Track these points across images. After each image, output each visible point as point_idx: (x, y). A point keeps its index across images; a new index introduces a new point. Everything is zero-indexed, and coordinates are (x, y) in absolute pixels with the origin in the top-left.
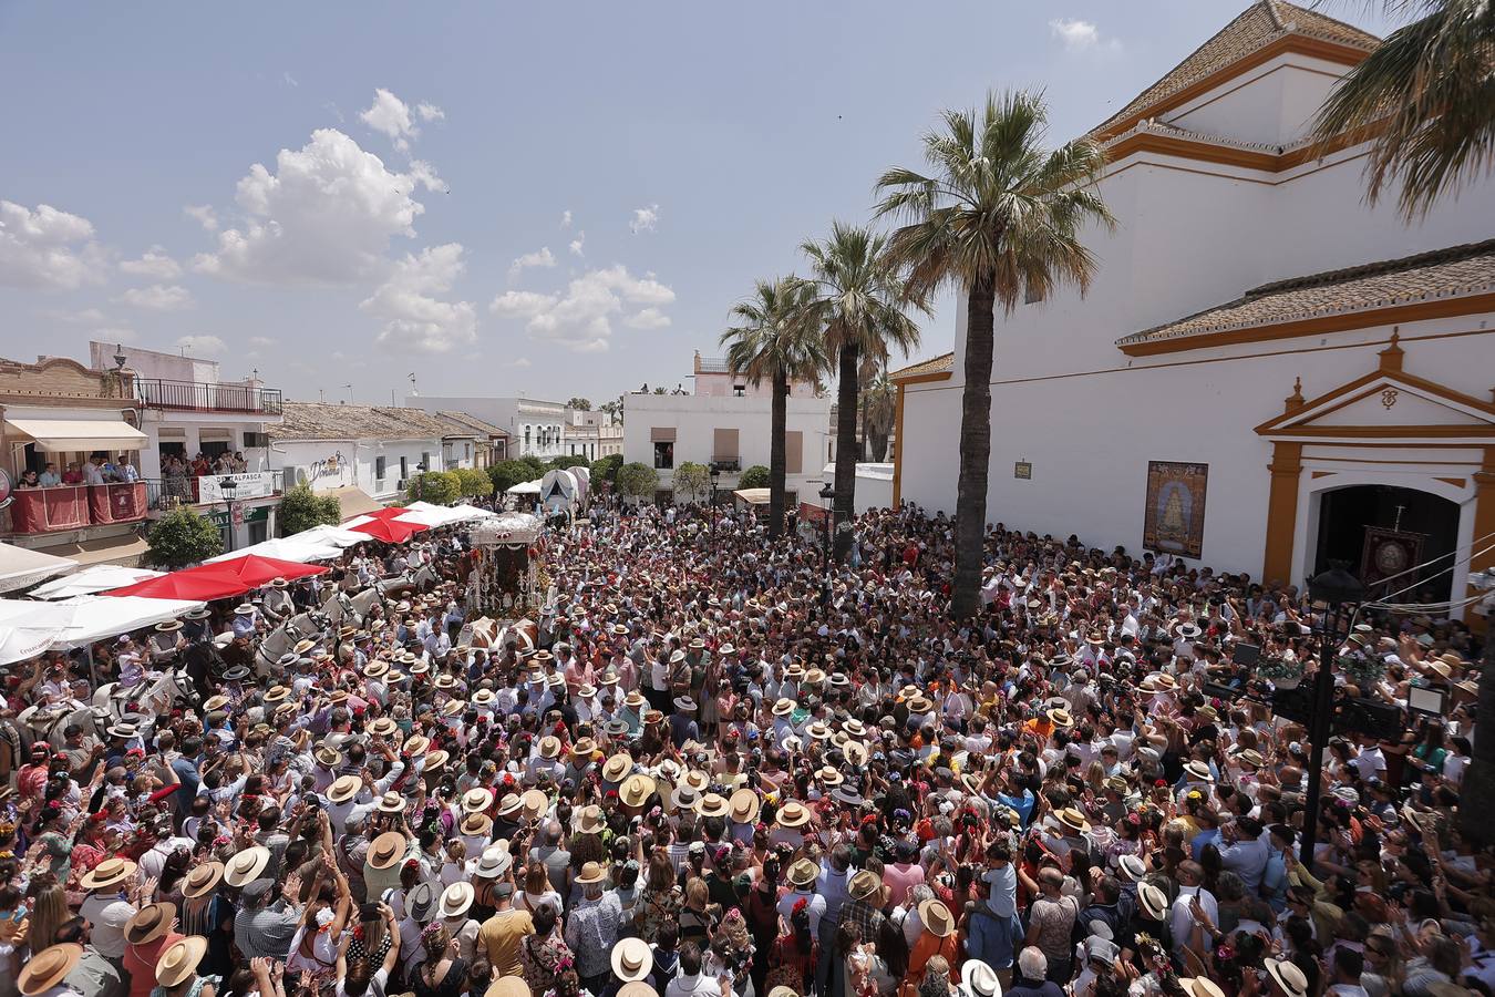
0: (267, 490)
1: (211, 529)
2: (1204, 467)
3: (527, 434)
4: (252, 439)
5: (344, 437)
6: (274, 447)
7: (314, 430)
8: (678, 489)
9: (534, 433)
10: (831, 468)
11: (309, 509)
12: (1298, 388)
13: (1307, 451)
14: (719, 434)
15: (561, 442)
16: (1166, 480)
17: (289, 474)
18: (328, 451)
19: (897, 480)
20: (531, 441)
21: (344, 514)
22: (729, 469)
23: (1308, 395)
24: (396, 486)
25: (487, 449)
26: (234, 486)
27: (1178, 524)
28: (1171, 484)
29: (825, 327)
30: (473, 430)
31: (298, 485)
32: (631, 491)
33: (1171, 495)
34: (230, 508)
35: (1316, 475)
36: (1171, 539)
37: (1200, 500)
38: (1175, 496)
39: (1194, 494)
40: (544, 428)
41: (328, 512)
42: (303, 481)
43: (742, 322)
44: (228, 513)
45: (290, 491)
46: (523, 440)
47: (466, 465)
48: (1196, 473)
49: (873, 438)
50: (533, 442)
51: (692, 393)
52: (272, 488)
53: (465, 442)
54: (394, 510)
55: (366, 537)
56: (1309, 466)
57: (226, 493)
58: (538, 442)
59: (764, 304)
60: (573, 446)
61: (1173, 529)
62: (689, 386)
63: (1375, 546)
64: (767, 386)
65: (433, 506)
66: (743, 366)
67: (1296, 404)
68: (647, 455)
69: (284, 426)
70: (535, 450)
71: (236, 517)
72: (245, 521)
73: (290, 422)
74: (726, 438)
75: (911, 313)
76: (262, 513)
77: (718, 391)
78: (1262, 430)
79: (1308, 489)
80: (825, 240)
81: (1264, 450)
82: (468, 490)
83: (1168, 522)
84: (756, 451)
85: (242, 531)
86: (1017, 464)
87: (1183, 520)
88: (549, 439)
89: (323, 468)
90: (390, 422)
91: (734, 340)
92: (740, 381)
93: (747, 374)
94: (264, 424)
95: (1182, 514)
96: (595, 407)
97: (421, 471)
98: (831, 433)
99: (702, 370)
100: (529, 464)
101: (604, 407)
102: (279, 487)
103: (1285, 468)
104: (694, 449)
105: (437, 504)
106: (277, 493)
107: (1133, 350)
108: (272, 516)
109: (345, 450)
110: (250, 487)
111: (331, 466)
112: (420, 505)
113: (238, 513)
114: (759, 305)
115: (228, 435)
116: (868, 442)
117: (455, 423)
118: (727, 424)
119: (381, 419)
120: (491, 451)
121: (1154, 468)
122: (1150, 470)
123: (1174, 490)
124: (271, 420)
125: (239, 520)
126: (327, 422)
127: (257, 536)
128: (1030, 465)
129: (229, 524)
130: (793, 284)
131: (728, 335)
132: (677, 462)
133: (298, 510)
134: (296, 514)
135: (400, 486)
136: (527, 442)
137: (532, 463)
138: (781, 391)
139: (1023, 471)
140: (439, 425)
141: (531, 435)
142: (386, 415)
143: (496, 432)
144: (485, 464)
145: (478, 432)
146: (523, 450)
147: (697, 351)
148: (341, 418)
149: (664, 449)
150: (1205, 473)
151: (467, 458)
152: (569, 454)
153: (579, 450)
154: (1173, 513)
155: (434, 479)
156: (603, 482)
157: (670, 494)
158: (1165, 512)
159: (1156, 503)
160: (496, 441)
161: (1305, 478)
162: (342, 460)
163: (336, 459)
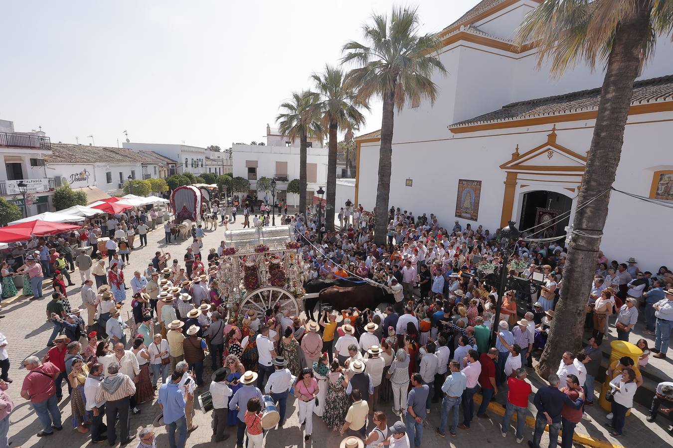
0: (45, 187)
1: (15, 209)
2: (480, 182)
3: (186, 162)
4: (34, 162)
5: (88, 161)
6: (47, 165)
7: (71, 158)
8: (259, 189)
9: (190, 162)
11: (69, 197)
12: (517, 149)
13: (519, 176)
14: (278, 164)
15: (203, 166)
16: (465, 187)
17: (57, 180)
18: (78, 169)
19: (357, 186)
20: (188, 166)
21: (89, 199)
22: (283, 180)
23: (521, 152)
24: (117, 187)
25: (166, 169)
26: (26, 186)
27: (469, 206)
28: (468, 189)
29: (323, 115)
30: (158, 160)
31: (63, 185)
32: (237, 190)
33: (467, 194)
34: (24, 197)
35: (522, 186)
36: (466, 212)
37: (478, 197)
38: (469, 194)
39: (476, 194)
40: (195, 159)
41: (80, 199)
42: (65, 184)
43: (286, 111)
44: (24, 199)
45: (58, 189)
46: (184, 165)
47: (154, 177)
48: (477, 185)
49: (351, 167)
50: (190, 166)
51: (266, 145)
52: (48, 187)
53: (155, 165)
54: (115, 199)
55: (100, 212)
56: (520, 182)
57: (21, 189)
58: (192, 167)
59: (296, 103)
60: (210, 168)
61: (467, 208)
63: (540, 216)
64: (298, 141)
65: (137, 197)
66: (287, 132)
67: (516, 156)
68: (244, 173)
69: (54, 156)
70: (190, 170)
71: (27, 202)
72: (33, 204)
73: (57, 154)
74: (282, 165)
75: (362, 110)
76: (43, 200)
77: (278, 144)
78: (503, 167)
79: (519, 192)
80: (322, 74)
81: (503, 175)
82: (156, 189)
83: (465, 205)
84: (294, 173)
85: (34, 208)
86: (407, 180)
88: (198, 165)
89: (77, 177)
90: (113, 155)
91: (282, 119)
92: (286, 139)
93: (290, 137)
94: (39, 154)
95: (471, 203)
96: (222, 151)
97: (130, 180)
99: (271, 134)
100: (187, 176)
101: (227, 150)
102: (52, 187)
103: (511, 183)
104: (266, 170)
105: (139, 196)
106: (51, 190)
107: (454, 130)
108: (50, 201)
109: (89, 168)
110: (36, 186)
112: (130, 196)
113: (29, 198)
114: (294, 103)
115: (21, 160)
116: (349, 170)
117: (149, 156)
118: (282, 159)
119: (108, 154)
120: (168, 170)
121: (461, 182)
122: (459, 183)
123: (469, 192)
124: (45, 152)
125: (30, 202)
126: (78, 154)
127: (42, 210)
128: (412, 180)
129: (25, 205)
130: (309, 94)
131: (279, 118)
132: (259, 176)
133: (63, 198)
134: (62, 200)
135: (120, 187)
136: (186, 166)
137: (190, 176)
138: (305, 145)
139: (409, 183)
140: (140, 157)
141: (188, 163)
142: (111, 151)
143: (170, 162)
144: (165, 176)
145: (161, 161)
146: (184, 170)
147: (268, 124)
148: (87, 152)
149: (252, 171)
150: (480, 185)
151: (155, 173)
152: (208, 172)
153: (213, 171)
154: (467, 204)
155: (137, 184)
156: (223, 185)
157: (255, 192)
158: (464, 201)
159: (461, 197)
160: (170, 166)
161: (518, 187)
162: (87, 173)
163: (84, 172)
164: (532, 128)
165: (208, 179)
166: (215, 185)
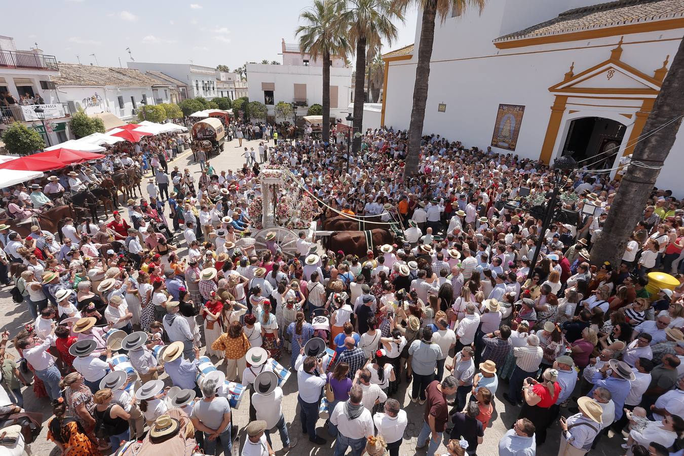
0: (61, 114)
1: (36, 136)
2: (523, 107)
3: (197, 85)
4: (45, 85)
5: (97, 84)
6: (59, 89)
7: (79, 80)
8: (277, 115)
9: (200, 85)
10: (352, 105)
11: (87, 124)
12: (572, 68)
13: (569, 100)
14: (296, 86)
15: (215, 89)
16: (505, 113)
17: (71, 105)
18: (90, 92)
19: (383, 112)
20: (199, 89)
21: (107, 127)
22: (302, 105)
23: (576, 72)
24: (131, 112)
25: (177, 93)
26: (42, 111)
27: (507, 135)
28: (507, 115)
29: (350, 27)
30: (167, 82)
31: (78, 111)
32: (254, 116)
33: (507, 121)
34: (43, 124)
35: (571, 112)
36: (504, 141)
37: (519, 123)
38: (508, 121)
39: (516, 121)
40: (206, 82)
41: (97, 126)
42: (80, 109)
43: (306, 23)
44: (43, 126)
45: (74, 115)
46: (195, 88)
47: (166, 102)
48: (519, 110)
49: (373, 90)
50: (201, 90)
51: (282, 64)
52: (64, 113)
53: (166, 88)
54: (133, 125)
55: (121, 139)
56: (569, 107)
57: (39, 115)
58: (204, 89)
59: (318, 12)
60: (222, 92)
61: (505, 137)
64: (320, 60)
65: (153, 123)
66: (308, 49)
67: (570, 76)
68: (261, 98)
69: (62, 78)
70: (201, 94)
71: (48, 128)
72: (54, 131)
73: (64, 75)
74: (300, 88)
75: (394, 21)
76: (61, 126)
77: (295, 63)
78: (552, 89)
79: (566, 118)
81: (550, 99)
82: (171, 115)
83: (503, 134)
84: (315, 96)
85: (53, 136)
86: (440, 105)
87: (510, 132)
88: (209, 88)
89: (89, 102)
90: (121, 77)
91: (302, 33)
92: (306, 57)
93: (310, 54)
94: (50, 76)
95: (510, 130)
96: (231, 71)
97: (143, 104)
98: (352, 87)
99: (287, 51)
100: (200, 101)
101: (236, 70)
102: (67, 113)
103: (558, 109)
104: (284, 95)
105: (155, 122)
106: (67, 115)
107: (500, 46)
108: (67, 128)
109: (100, 92)
110: (52, 112)
111: (94, 101)
112: (146, 123)
113: (49, 126)
114: (315, 12)
115: (31, 82)
116: (370, 92)
117: (157, 78)
118: (300, 81)
119: (116, 75)
120: (179, 94)
121: (501, 107)
122: (499, 108)
123: (508, 119)
124: (53, 74)
125: (50, 130)
126: (86, 76)
127: (62, 139)
128: (445, 105)
129: (45, 132)
131: (299, 31)
132: (276, 101)
133: (81, 125)
134: (80, 127)
135: (133, 113)
136: (198, 89)
137: (202, 101)
138: (327, 64)
139: (442, 108)
140: (148, 79)
141: (199, 85)
142: (118, 72)
143: (180, 84)
144: (177, 101)
145: (170, 83)
146: (196, 94)
147: (283, 39)
148: (93, 74)
149: (269, 94)
150: (523, 111)
151: (167, 98)
152: (220, 96)
153: (225, 95)
154: (506, 129)
155: (151, 109)
156: (239, 111)
157: (274, 117)
158: (503, 129)
159: (499, 125)
160: (181, 89)
161: (566, 113)
162: (99, 98)
163: (96, 97)
165: (222, 104)
166: (230, 111)
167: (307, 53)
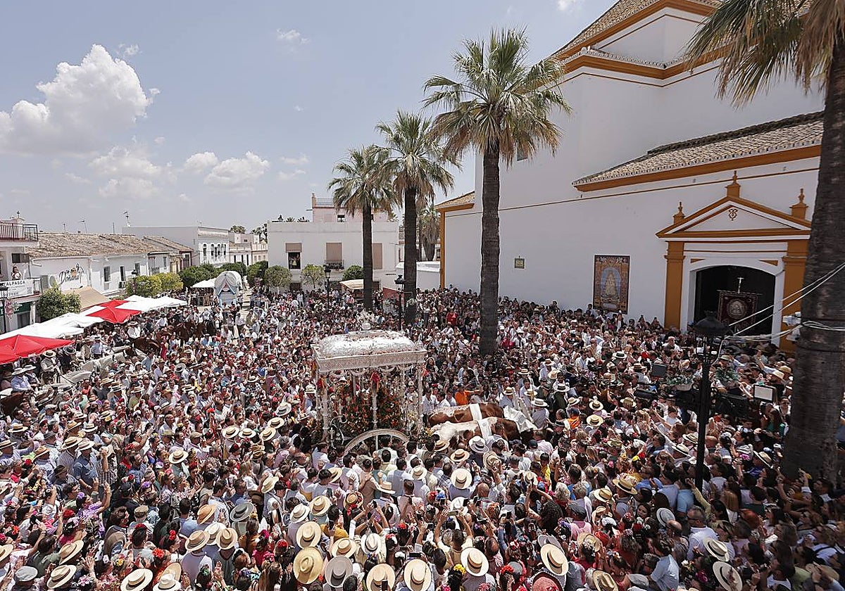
0: (29, 291)
2: (628, 258)
3: (205, 249)
4: (17, 258)
5: (82, 255)
6: (33, 262)
7: (61, 251)
8: (304, 282)
9: (209, 249)
10: (401, 265)
11: (59, 303)
12: (680, 209)
13: (687, 246)
14: (329, 245)
15: (226, 254)
16: (605, 266)
17: (44, 280)
18: (71, 264)
19: (442, 271)
20: (207, 254)
21: (83, 306)
22: (336, 268)
24: (118, 286)
25: (178, 260)
26: (6, 289)
27: (613, 293)
28: (608, 269)
29: (394, 178)
30: (168, 248)
31: (51, 287)
32: (274, 284)
33: (608, 275)
34: (3, 304)
35: (693, 261)
36: (610, 302)
37: (626, 278)
38: (611, 276)
39: (622, 275)
40: (216, 246)
41: (73, 305)
42: (53, 285)
43: (342, 175)
44: (3, 307)
45: (45, 292)
46: (202, 253)
47: (164, 271)
48: (623, 261)
50: (209, 254)
51: (311, 221)
52: (33, 290)
53: (165, 255)
54: (117, 302)
55: (99, 320)
56: (689, 256)
57: (1, 294)
58: (212, 254)
59: (356, 163)
60: (235, 256)
61: (610, 296)
62: (309, 216)
64: (359, 215)
65: (143, 298)
66: (344, 202)
67: (680, 218)
68: (283, 261)
69: (40, 249)
70: (210, 260)
71: (8, 310)
72: (15, 313)
73: (44, 246)
74: (334, 248)
75: (448, 167)
76: (26, 306)
77: (328, 219)
78: (661, 235)
79: (689, 268)
80: (393, 122)
81: (662, 247)
82: (167, 287)
83: (607, 292)
84: (353, 256)
85: (13, 319)
86: (516, 260)
87: (616, 290)
88: (219, 252)
89: (67, 275)
90: (113, 244)
91: (337, 186)
92: (342, 212)
93: (347, 208)
94: (26, 248)
95: (615, 287)
96: (248, 231)
97: (135, 275)
98: (400, 243)
99: (317, 206)
100: (207, 269)
101: (254, 231)
102: (37, 289)
103: (675, 257)
104: (314, 256)
105: (146, 297)
106: (36, 293)
107: (585, 187)
108: (33, 308)
109: (82, 263)
110: (17, 290)
111: (73, 274)
112: (134, 297)
113: (10, 307)
114: (352, 164)
115: (1, 256)
116: (423, 248)
117: (156, 243)
118: (334, 240)
119: (106, 242)
120: (181, 261)
121: (598, 259)
122: (596, 261)
123: (611, 272)
124: (31, 245)
125: (10, 312)
126: (69, 245)
127: (24, 321)
128: (524, 260)
129: (4, 314)
130: (373, 150)
131: (333, 184)
132: (303, 264)
133: (51, 304)
134: (49, 307)
135: (121, 286)
136: (205, 254)
137: (209, 268)
138: (368, 219)
139: (519, 263)
140: (145, 245)
141: (207, 250)
142: (110, 239)
143: (184, 249)
144: (177, 270)
145: (172, 249)
146: (202, 260)
147: (313, 194)
148: (79, 242)
149: (294, 255)
150: (628, 262)
151: (165, 266)
152: (233, 262)
153: (239, 259)
154: (610, 287)
155: (144, 281)
156: (255, 278)
157: (300, 284)
158: (605, 286)
159: (600, 281)
160: (184, 255)
161: (687, 262)
162: (80, 270)
163: (76, 269)
164: (700, 178)
167: (342, 208)
